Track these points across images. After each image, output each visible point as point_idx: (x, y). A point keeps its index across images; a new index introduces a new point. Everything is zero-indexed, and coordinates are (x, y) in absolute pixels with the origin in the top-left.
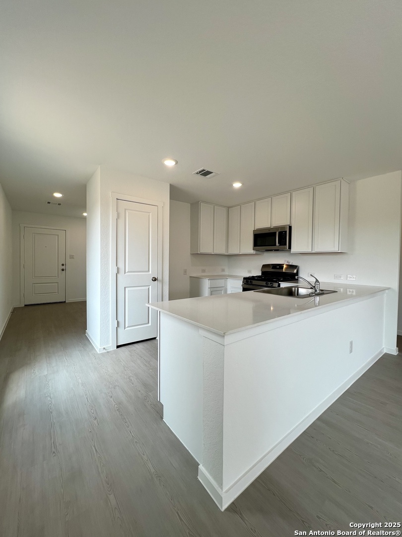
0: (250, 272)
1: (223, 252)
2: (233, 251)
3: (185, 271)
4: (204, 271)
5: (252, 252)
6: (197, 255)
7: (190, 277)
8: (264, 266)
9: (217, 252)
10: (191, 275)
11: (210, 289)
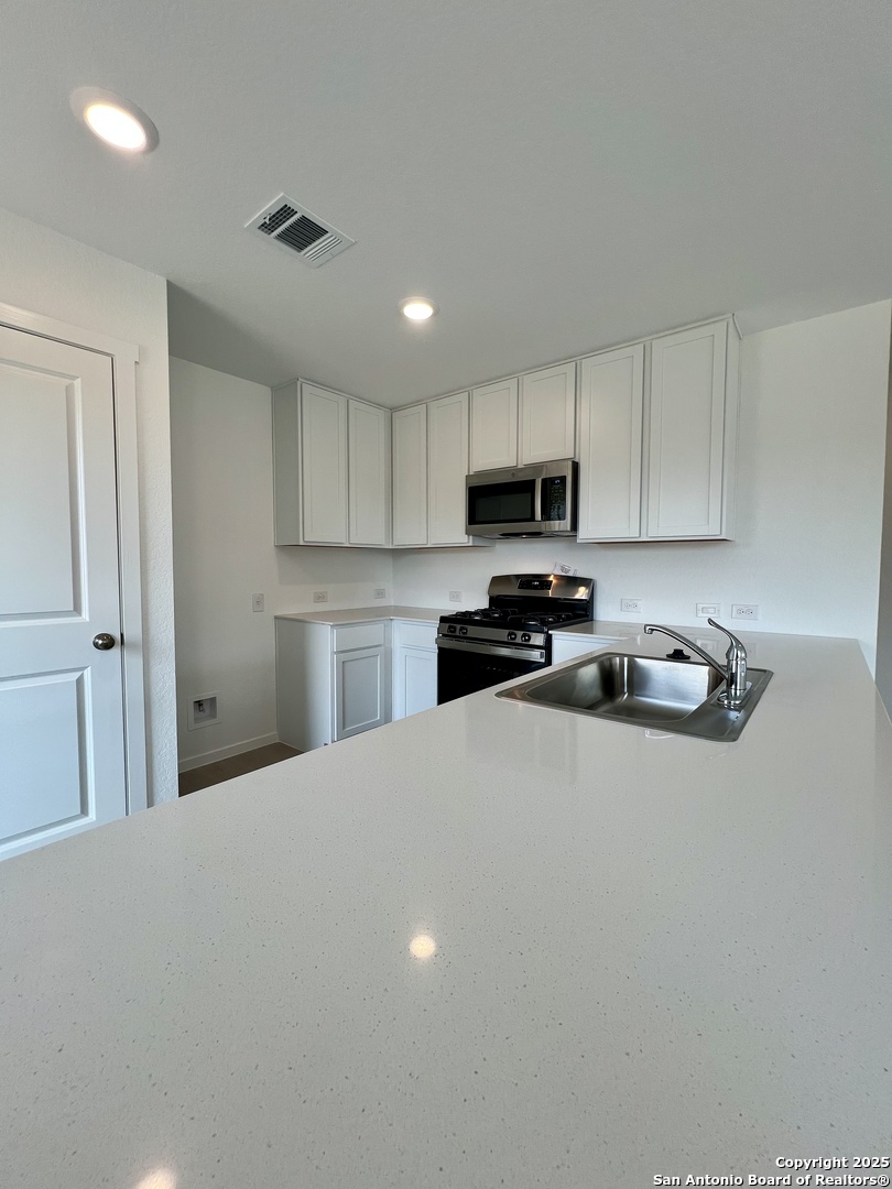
0: (455, 596)
1: (378, 539)
2: (407, 537)
3: (259, 602)
4: (320, 598)
5: (464, 539)
6: (296, 551)
7: (276, 618)
8: (496, 581)
9: (358, 539)
10: (278, 613)
11: (338, 652)
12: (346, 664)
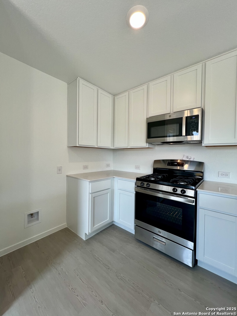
0: (137, 167)
1: (109, 145)
2: (120, 144)
3: (60, 170)
4: (86, 167)
5: (145, 145)
6: (75, 148)
7: (67, 176)
8: (156, 162)
9: (101, 145)
10: (69, 174)
11: (92, 193)
12: (95, 198)
